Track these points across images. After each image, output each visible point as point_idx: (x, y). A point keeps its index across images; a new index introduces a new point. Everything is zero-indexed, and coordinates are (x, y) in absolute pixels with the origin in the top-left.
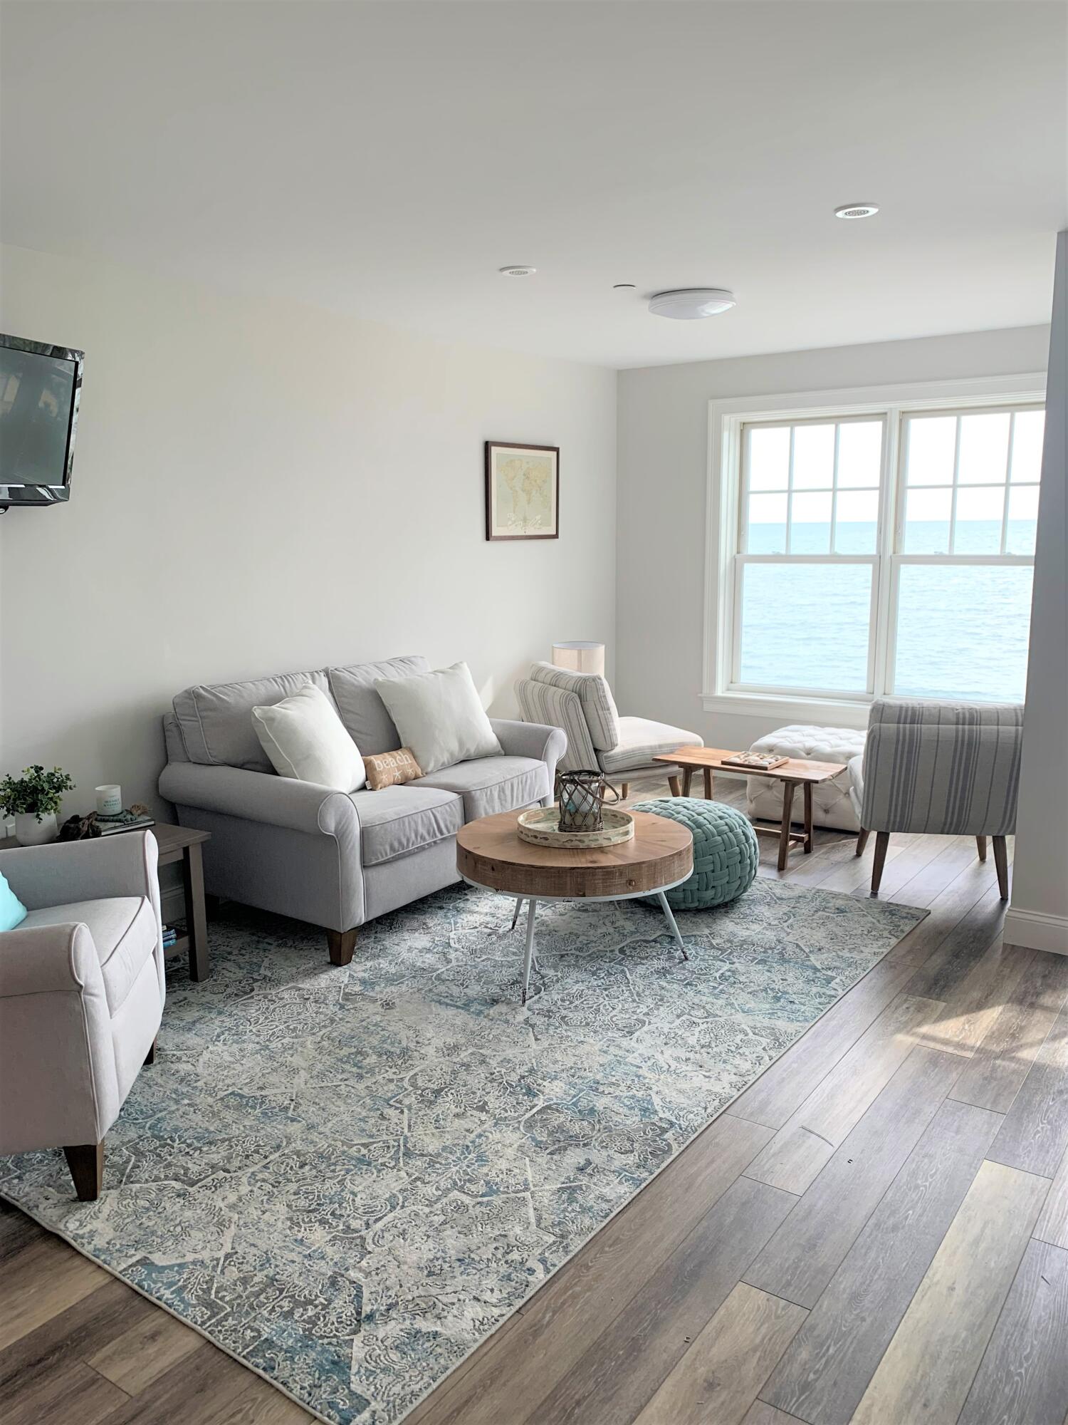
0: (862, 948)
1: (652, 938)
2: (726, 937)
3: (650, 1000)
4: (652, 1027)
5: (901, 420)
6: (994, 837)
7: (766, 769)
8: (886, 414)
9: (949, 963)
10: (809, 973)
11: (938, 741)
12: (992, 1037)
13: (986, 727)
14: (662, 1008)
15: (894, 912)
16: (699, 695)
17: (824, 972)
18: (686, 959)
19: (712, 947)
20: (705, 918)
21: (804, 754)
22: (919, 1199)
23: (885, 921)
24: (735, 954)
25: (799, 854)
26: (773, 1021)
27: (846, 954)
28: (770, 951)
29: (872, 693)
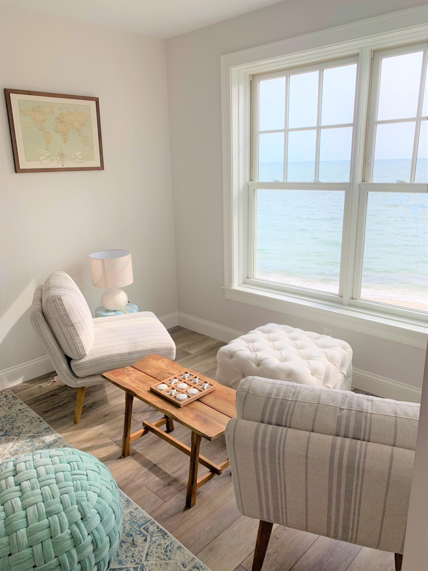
5: (372, 60)
8: (357, 55)
13: (379, 447)
16: (222, 287)
29: (342, 297)
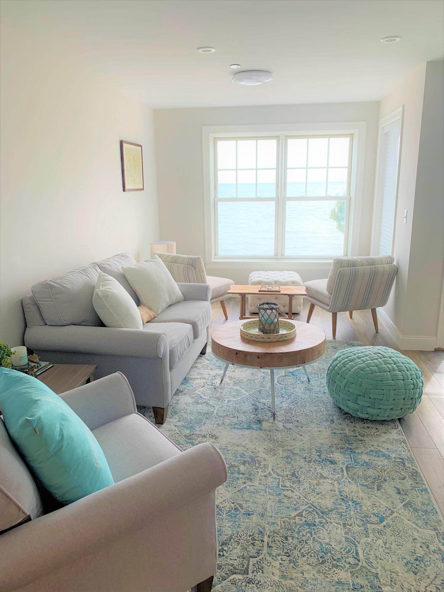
6: (372, 309)
7: (280, 292)
8: (279, 136)
29: (277, 255)
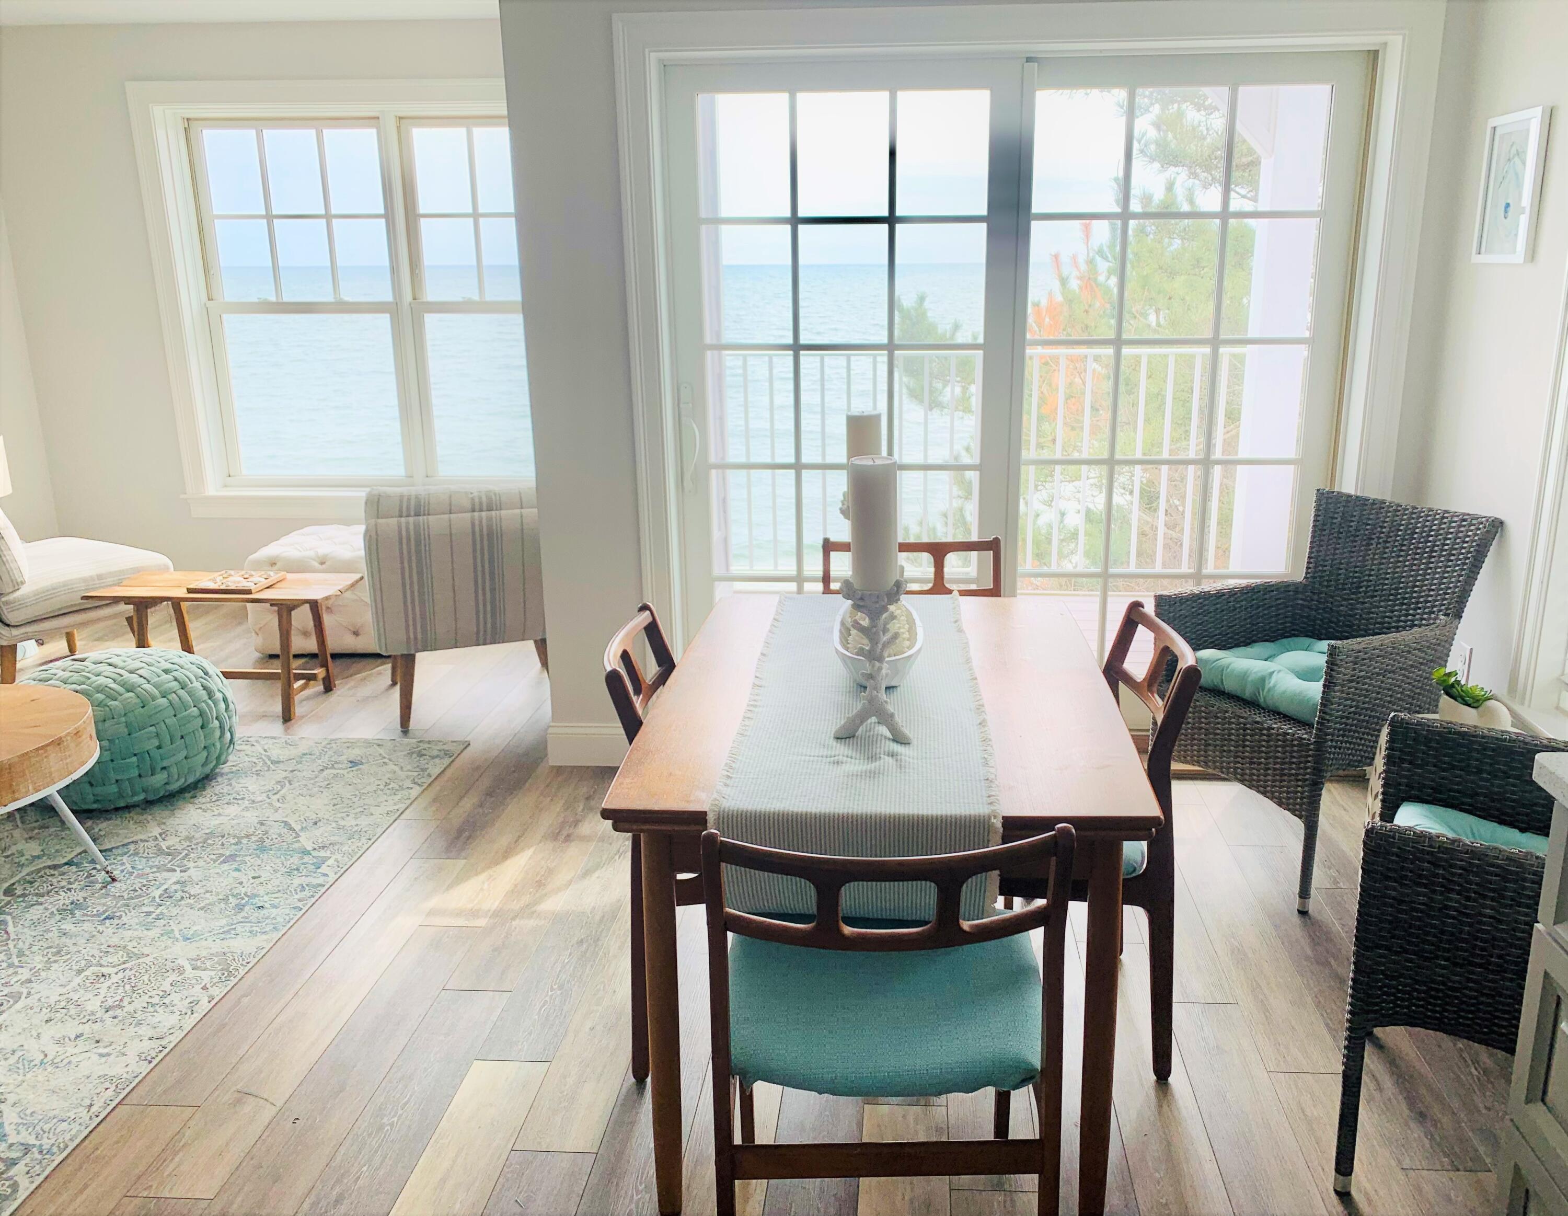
0: (373, 809)
1: (65, 860)
2: (185, 834)
3: (38, 958)
4: (31, 1001)
5: (398, 128)
7: (249, 592)
8: (378, 118)
9: (481, 805)
10: (295, 860)
11: (451, 534)
12: (515, 892)
13: (510, 512)
14: (55, 966)
15: (424, 752)
16: (182, 496)
17: (315, 853)
18: (114, 880)
19: (160, 852)
20: (159, 812)
21: (316, 565)
22: (379, 1146)
23: (409, 767)
24: (192, 855)
25: (317, 695)
26: (225, 943)
27: (350, 822)
28: (245, 841)
29: (412, 477)
